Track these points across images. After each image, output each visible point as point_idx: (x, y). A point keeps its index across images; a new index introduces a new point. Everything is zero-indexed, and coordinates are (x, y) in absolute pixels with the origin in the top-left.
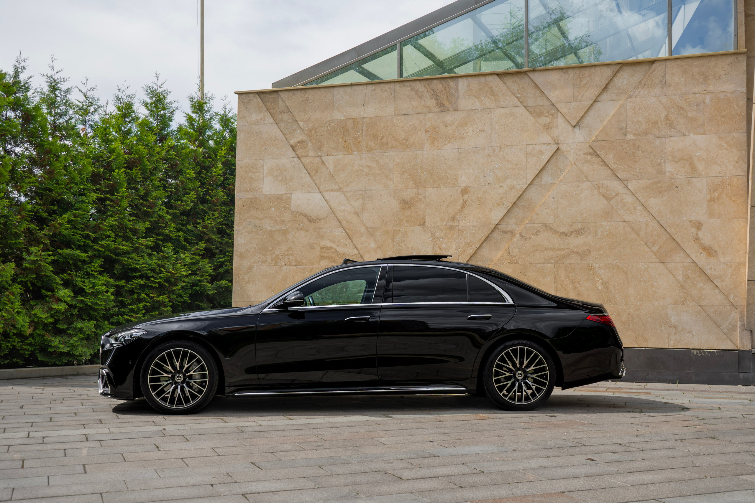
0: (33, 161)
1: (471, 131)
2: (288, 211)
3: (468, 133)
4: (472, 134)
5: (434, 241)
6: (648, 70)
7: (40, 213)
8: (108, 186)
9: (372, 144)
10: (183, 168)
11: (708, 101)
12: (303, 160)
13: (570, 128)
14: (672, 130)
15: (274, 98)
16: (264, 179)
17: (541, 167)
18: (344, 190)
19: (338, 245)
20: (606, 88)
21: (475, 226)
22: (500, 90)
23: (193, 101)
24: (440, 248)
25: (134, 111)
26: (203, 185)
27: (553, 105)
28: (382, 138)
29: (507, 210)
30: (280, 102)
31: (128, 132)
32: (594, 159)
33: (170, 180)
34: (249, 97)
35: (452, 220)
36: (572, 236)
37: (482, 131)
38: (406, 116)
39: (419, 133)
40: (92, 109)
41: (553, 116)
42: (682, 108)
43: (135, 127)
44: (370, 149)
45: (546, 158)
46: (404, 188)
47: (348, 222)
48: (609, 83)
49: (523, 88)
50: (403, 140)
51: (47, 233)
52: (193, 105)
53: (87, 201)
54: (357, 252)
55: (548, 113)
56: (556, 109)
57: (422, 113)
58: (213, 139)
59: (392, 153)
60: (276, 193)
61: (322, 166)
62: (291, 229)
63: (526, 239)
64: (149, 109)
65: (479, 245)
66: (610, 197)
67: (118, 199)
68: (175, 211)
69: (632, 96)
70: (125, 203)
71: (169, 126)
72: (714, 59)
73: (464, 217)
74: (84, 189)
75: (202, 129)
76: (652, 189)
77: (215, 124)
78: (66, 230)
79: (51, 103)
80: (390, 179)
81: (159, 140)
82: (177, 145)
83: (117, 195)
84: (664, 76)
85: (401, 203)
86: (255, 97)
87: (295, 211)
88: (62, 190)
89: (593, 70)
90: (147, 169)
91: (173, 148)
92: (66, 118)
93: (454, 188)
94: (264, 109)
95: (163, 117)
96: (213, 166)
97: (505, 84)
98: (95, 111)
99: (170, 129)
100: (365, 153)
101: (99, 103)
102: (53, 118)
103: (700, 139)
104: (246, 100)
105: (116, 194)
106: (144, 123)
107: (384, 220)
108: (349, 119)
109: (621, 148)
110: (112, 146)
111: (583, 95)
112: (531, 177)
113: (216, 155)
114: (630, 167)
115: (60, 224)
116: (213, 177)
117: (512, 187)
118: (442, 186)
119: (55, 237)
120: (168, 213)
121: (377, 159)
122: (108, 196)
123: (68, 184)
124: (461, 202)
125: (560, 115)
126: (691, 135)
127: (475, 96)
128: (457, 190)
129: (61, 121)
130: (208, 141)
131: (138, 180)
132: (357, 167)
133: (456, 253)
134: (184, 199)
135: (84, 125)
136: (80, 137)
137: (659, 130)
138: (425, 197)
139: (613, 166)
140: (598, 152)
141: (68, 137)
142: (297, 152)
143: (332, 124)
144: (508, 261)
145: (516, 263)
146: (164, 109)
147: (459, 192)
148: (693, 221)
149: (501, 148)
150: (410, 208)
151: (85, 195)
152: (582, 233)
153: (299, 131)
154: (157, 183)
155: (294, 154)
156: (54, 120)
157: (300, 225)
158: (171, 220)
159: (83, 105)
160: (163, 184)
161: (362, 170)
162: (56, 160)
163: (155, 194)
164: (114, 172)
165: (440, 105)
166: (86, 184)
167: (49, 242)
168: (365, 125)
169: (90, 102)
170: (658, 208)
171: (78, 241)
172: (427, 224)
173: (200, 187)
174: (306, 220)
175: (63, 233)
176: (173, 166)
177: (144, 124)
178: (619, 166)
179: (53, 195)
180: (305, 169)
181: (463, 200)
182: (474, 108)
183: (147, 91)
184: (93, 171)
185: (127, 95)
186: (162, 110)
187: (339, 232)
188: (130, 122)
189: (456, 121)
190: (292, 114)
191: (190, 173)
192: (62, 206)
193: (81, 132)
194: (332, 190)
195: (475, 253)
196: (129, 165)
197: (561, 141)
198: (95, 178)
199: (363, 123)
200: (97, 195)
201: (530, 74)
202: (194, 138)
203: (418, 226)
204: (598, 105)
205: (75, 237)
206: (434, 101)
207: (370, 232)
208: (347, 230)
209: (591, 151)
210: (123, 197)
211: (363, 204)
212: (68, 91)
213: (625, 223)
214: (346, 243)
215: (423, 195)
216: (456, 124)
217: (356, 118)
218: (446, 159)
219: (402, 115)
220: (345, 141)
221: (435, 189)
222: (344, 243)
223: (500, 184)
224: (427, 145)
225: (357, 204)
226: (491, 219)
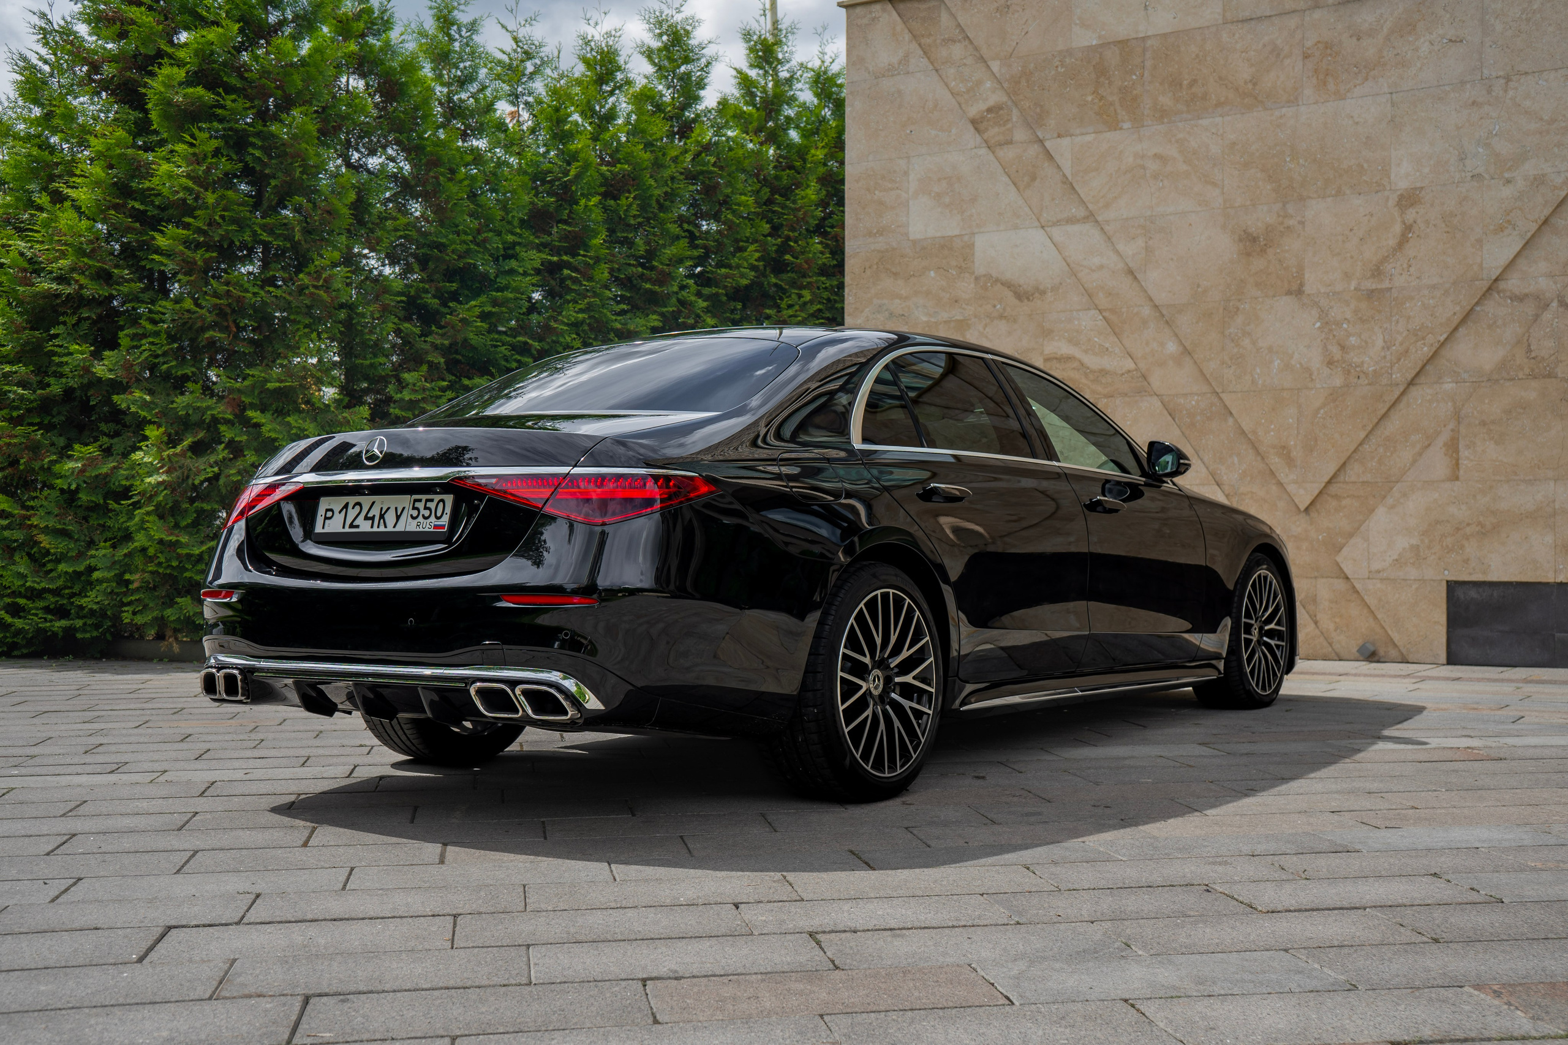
0: (406, 187)
1: (1427, 43)
2: (967, 275)
3: (1417, 49)
4: (1430, 52)
5: (1326, 330)
7: (422, 298)
8: (565, 237)
9: (1166, 100)
10: (732, 192)
12: (1000, 153)
15: (929, 8)
16: (911, 202)
18: (1100, 219)
19: (1086, 352)
21: (1434, 287)
23: (750, 40)
24: (1343, 348)
25: (619, 69)
26: (775, 230)
28: (1191, 85)
29: (1524, 242)
30: (944, 17)
31: (611, 116)
33: (704, 223)
34: (871, 12)
35: (1373, 276)
37: (1455, 41)
38: (1253, 22)
39: (1287, 62)
40: (529, 67)
43: (624, 105)
44: (1162, 114)
46: (1248, 203)
47: (1110, 294)
50: (1246, 83)
51: (438, 342)
52: (751, 50)
53: (521, 270)
54: (1132, 366)
57: (1294, 11)
58: (797, 127)
59: (1218, 120)
60: (939, 234)
61: (1046, 164)
62: (976, 317)
64: (654, 64)
65: (1445, 336)
67: (587, 264)
68: (714, 290)
70: (603, 273)
71: (697, 99)
73: (1405, 266)
74: (515, 244)
75: (772, 104)
77: (801, 90)
78: (476, 336)
79: (442, 58)
80: (1214, 184)
81: (677, 133)
82: (716, 143)
83: (584, 256)
85: (1240, 240)
86: (884, 10)
87: (985, 276)
88: (465, 246)
90: (651, 196)
91: (707, 148)
92: (474, 87)
93: (1380, 194)
94: (907, 36)
95: (686, 78)
96: (798, 185)
98: (537, 71)
99: (701, 107)
100: (1150, 123)
101: (546, 51)
102: (445, 90)
104: (865, 21)
105: (582, 252)
106: (646, 95)
107: (1199, 286)
108: (1109, 43)
110: (573, 147)
113: (805, 161)
115: (462, 320)
116: (799, 210)
117: (1539, 181)
118: (1348, 192)
119: (456, 352)
120: (699, 294)
121: (1181, 136)
122: (565, 258)
123: (479, 232)
124: (1398, 228)
128: (1388, 198)
129: (464, 96)
130: (785, 130)
131: (632, 222)
132: (1131, 159)
133: (1385, 357)
134: (734, 261)
135: (513, 103)
136: (506, 130)
138: (1302, 223)
141: (479, 131)
142: (986, 136)
143: (1067, 60)
144: (1527, 371)
145: (1551, 375)
146: (687, 60)
147: (1391, 203)
149: (1508, 79)
150: (1263, 251)
151: (515, 256)
153: (988, 84)
154: (674, 229)
155: (978, 139)
156: (448, 93)
157: (995, 306)
158: (707, 310)
159: (511, 59)
160: (687, 231)
161: (1143, 167)
162: (450, 180)
163: (669, 252)
164: (577, 203)
166: (518, 230)
167: (442, 360)
168: (1148, 55)
169: (526, 53)
171: (507, 360)
172: (1307, 289)
173: (769, 235)
174: (1008, 294)
175: (473, 342)
176: (709, 190)
177: (645, 98)
179: (447, 258)
180: (1006, 173)
181: (1404, 223)
183: (649, 22)
184: (532, 203)
185: (604, 31)
186: (683, 64)
187: (1089, 321)
188: (612, 93)
189: (1385, 22)
190: (971, 42)
191: (747, 201)
192: (469, 283)
193: (508, 121)
194: (1071, 221)
195: (1436, 354)
196: (612, 189)
198: (538, 220)
199: (1144, 50)
200: (544, 256)
202: (755, 124)
203: (1286, 294)
205: (499, 349)
207: (1163, 316)
208: (1106, 314)
210: (597, 260)
211: (1147, 247)
212: (473, 27)
214: (1107, 345)
215: (1299, 218)
216: (1385, 30)
217: (1128, 40)
218: (1357, 123)
219: (1242, 21)
220: (1102, 98)
221: (1329, 200)
222: (1100, 345)
223: (1506, 175)
224: (1308, 92)
225: (1131, 249)
226: (1481, 266)
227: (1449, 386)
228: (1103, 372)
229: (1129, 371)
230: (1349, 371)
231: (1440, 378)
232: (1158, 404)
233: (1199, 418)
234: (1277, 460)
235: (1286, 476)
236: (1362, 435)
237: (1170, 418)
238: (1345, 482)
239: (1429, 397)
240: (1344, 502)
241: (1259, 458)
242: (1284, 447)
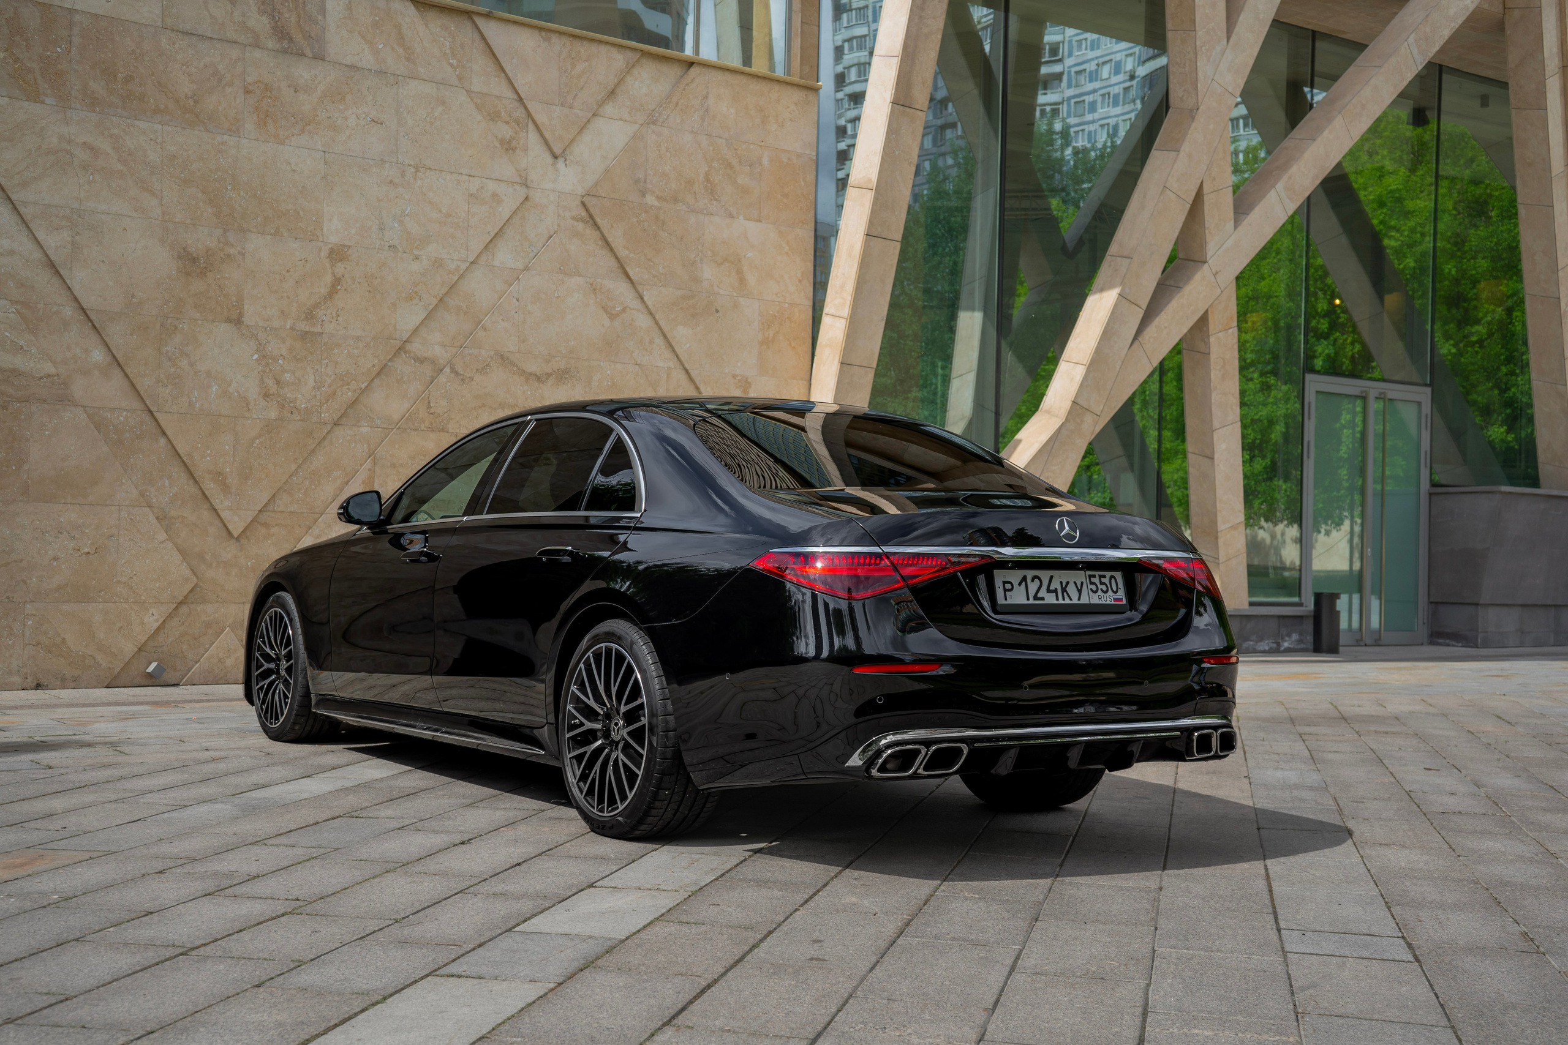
1: (354, 116)
3: (346, 118)
4: (357, 125)
5: (263, 363)
6: (682, 77)
9: (98, 87)
11: (765, 161)
13: (549, 159)
14: (715, 202)
17: (496, 231)
18: (14, 197)
20: (613, 92)
21: (358, 338)
22: (418, 39)
24: (278, 382)
27: (520, 99)
28: (129, 79)
29: (427, 313)
32: (590, 232)
35: (306, 319)
36: (550, 383)
37: (376, 122)
38: (194, 38)
39: (229, 90)
41: (518, 125)
42: (730, 166)
44: (93, 102)
45: (505, 211)
46: (188, 221)
47: (22, 285)
48: (619, 83)
49: (462, 46)
50: (186, 97)
54: (52, 370)
55: (510, 116)
56: (523, 110)
57: (235, 42)
59: (157, 126)
63: (463, 380)
65: (366, 384)
66: (613, 312)
69: (656, 120)
72: (776, 87)
73: (334, 315)
76: (682, 308)
80: (152, 193)
84: (706, 97)
85: (179, 257)
89: (594, 48)
93: (313, 243)
97: (427, 26)
100: (78, 106)
103: (753, 228)
107: (133, 296)
109: (635, 220)
111: (576, 95)
112: (476, 246)
114: (649, 260)
117: (438, 263)
118: (285, 234)
121: (115, 131)
124: (328, 279)
125: (531, 125)
126: (741, 217)
127: (363, 37)
128: (320, 250)
132: (55, 140)
133: (315, 396)
137: (696, 198)
138: (243, 254)
139: (622, 253)
140: (598, 220)
144: (427, 424)
145: (444, 430)
147: (324, 254)
148: (737, 376)
149: (417, 171)
150: (203, 274)
152: (566, 378)
161: (70, 153)
165: (280, 32)
168: (76, 31)
170: (688, 345)
172: (247, 320)
178: (631, 255)
181: (333, 274)
182: (359, 65)
189: (320, 83)
195: (357, 399)
197: (532, 181)
199: (73, 24)
201: (481, 22)
203: (226, 321)
204: (600, 123)
206: (265, 20)
207: (91, 321)
209: (584, 214)
211: (73, 244)
213: (637, 367)
214: (22, 343)
215: (239, 249)
216: (319, 91)
217: (50, 5)
218: (294, 171)
219: (183, 32)
220: (17, 60)
221: (269, 237)
222: (12, 341)
223: (415, 252)
224: (249, 126)
225: (52, 241)
226: (395, 326)
227: (365, 430)
228: (16, 372)
229: (49, 376)
230: (283, 406)
231: (358, 421)
232: (83, 416)
233: (127, 435)
234: (212, 486)
235: (221, 503)
236: (293, 467)
237: (96, 432)
238: (274, 511)
239: (348, 438)
240: (273, 530)
241: (191, 482)
242: (220, 473)
